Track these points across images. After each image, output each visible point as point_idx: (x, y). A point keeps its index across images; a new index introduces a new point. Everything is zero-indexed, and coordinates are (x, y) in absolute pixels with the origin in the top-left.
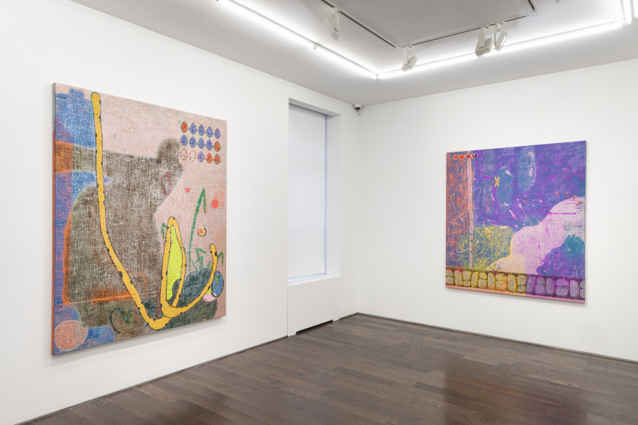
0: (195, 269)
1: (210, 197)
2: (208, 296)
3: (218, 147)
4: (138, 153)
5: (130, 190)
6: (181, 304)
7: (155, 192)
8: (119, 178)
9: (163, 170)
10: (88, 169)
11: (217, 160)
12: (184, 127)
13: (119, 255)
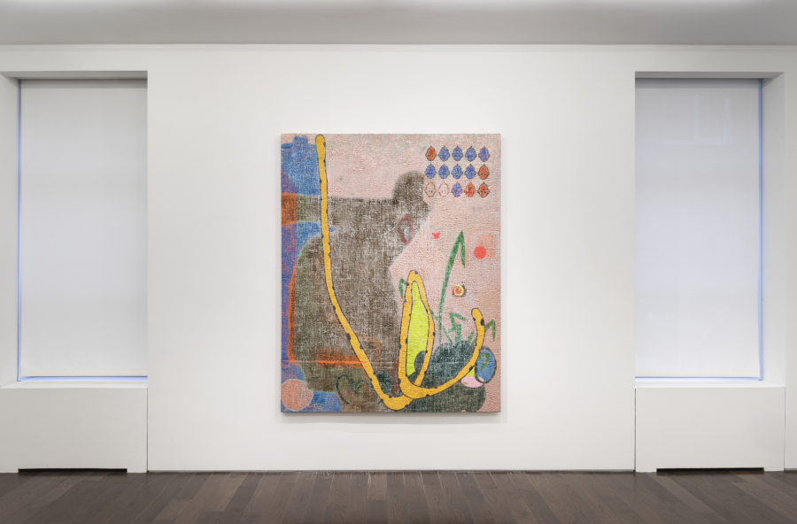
0: (448, 339)
1: (471, 244)
2: (470, 380)
3: (484, 173)
4: (367, 195)
5: (359, 239)
6: (428, 383)
7: (391, 240)
8: (346, 227)
9: (401, 213)
10: (313, 219)
11: (484, 191)
12: (431, 154)
13: (347, 313)
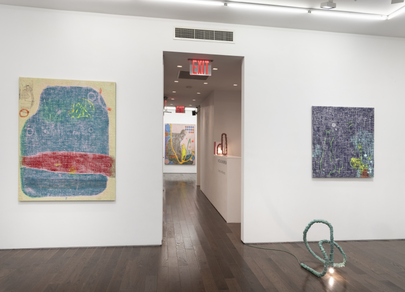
0: (188, 154)
1: (191, 140)
2: (191, 160)
3: (193, 130)
4: (177, 133)
5: (176, 139)
6: (185, 160)
7: (180, 139)
8: (174, 137)
9: (182, 135)
10: (169, 136)
11: (193, 132)
12: (186, 127)
13: (174, 150)
